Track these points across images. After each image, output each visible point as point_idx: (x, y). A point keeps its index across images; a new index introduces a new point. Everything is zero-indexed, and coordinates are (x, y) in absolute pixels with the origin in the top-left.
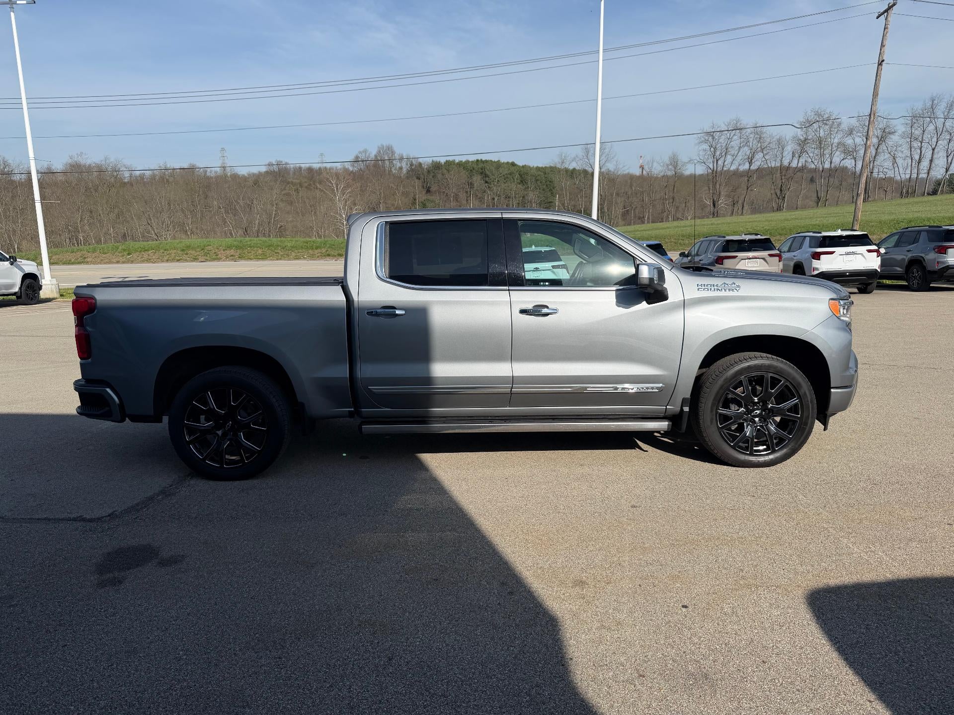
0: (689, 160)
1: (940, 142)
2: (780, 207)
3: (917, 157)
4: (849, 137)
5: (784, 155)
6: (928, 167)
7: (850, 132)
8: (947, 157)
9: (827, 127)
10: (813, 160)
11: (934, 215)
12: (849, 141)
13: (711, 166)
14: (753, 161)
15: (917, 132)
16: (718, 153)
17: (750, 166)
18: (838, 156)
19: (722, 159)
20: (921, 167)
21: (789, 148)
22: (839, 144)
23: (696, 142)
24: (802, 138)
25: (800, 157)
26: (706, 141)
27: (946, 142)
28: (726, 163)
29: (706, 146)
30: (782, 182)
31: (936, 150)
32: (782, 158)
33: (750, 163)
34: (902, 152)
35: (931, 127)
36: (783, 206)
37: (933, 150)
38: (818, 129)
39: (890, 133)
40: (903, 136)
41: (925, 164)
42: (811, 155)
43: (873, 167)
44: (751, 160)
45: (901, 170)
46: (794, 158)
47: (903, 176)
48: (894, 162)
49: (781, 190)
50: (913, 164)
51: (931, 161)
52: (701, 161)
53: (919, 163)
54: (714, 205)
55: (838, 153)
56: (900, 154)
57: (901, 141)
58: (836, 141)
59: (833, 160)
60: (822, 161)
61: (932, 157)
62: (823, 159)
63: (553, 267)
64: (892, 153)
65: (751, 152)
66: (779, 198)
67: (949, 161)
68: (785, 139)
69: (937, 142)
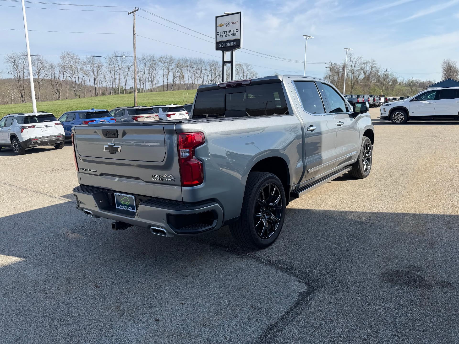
0: (2, 71)
1: (121, 72)
2: (58, 98)
3: (114, 77)
4: (84, 66)
5: (55, 72)
6: (119, 82)
7: (85, 64)
8: (125, 78)
9: (74, 60)
10: (70, 76)
11: (143, 102)
12: (85, 68)
13: (16, 75)
14: (40, 74)
15: (112, 67)
16: (19, 68)
17: (38, 77)
18: (81, 75)
19: (22, 72)
20: (116, 82)
21: (57, 69)
22: (80, 69)
23: (4, 61)
24: (62, 64)
25: (64, 74)
26: (10, 62)
27: (123, 72)
28: (25, 74)
29: (11, 64)
30: (57, 86)
31: (120, 75)
32: (54, 74)
33: (38, 75)
34: (108, 75)
35: (117, 65)
36: (60, 97)
37: (119, 75)
38: (70, 61)
39: (101, 66)
40: (106, 68)
41: (117, 80)
42: (68, 73)
43: (97, 81)
44: (39, 74)
45: (108, 82)
46: (61, 74)
47: (110, 86)
48: (105, 79)
49: (57, 89)
50: (113, 80)
51: (119, 79)
52: (9, 72)
53: (115, 80)
54: (22, 97)
55: (81, 73)
56: (107, 76)
57: (107, 70)
58: (79, 67)
59: (79, 77)
60: (75, 76)
61: (119, 78)
62: (74, 76)
63: (55, 124)
64: (104, 75)
65: (37, 69)
66: (57, 94)
67: (126, 80)
68: (54, 64)
69: (120, 72)
